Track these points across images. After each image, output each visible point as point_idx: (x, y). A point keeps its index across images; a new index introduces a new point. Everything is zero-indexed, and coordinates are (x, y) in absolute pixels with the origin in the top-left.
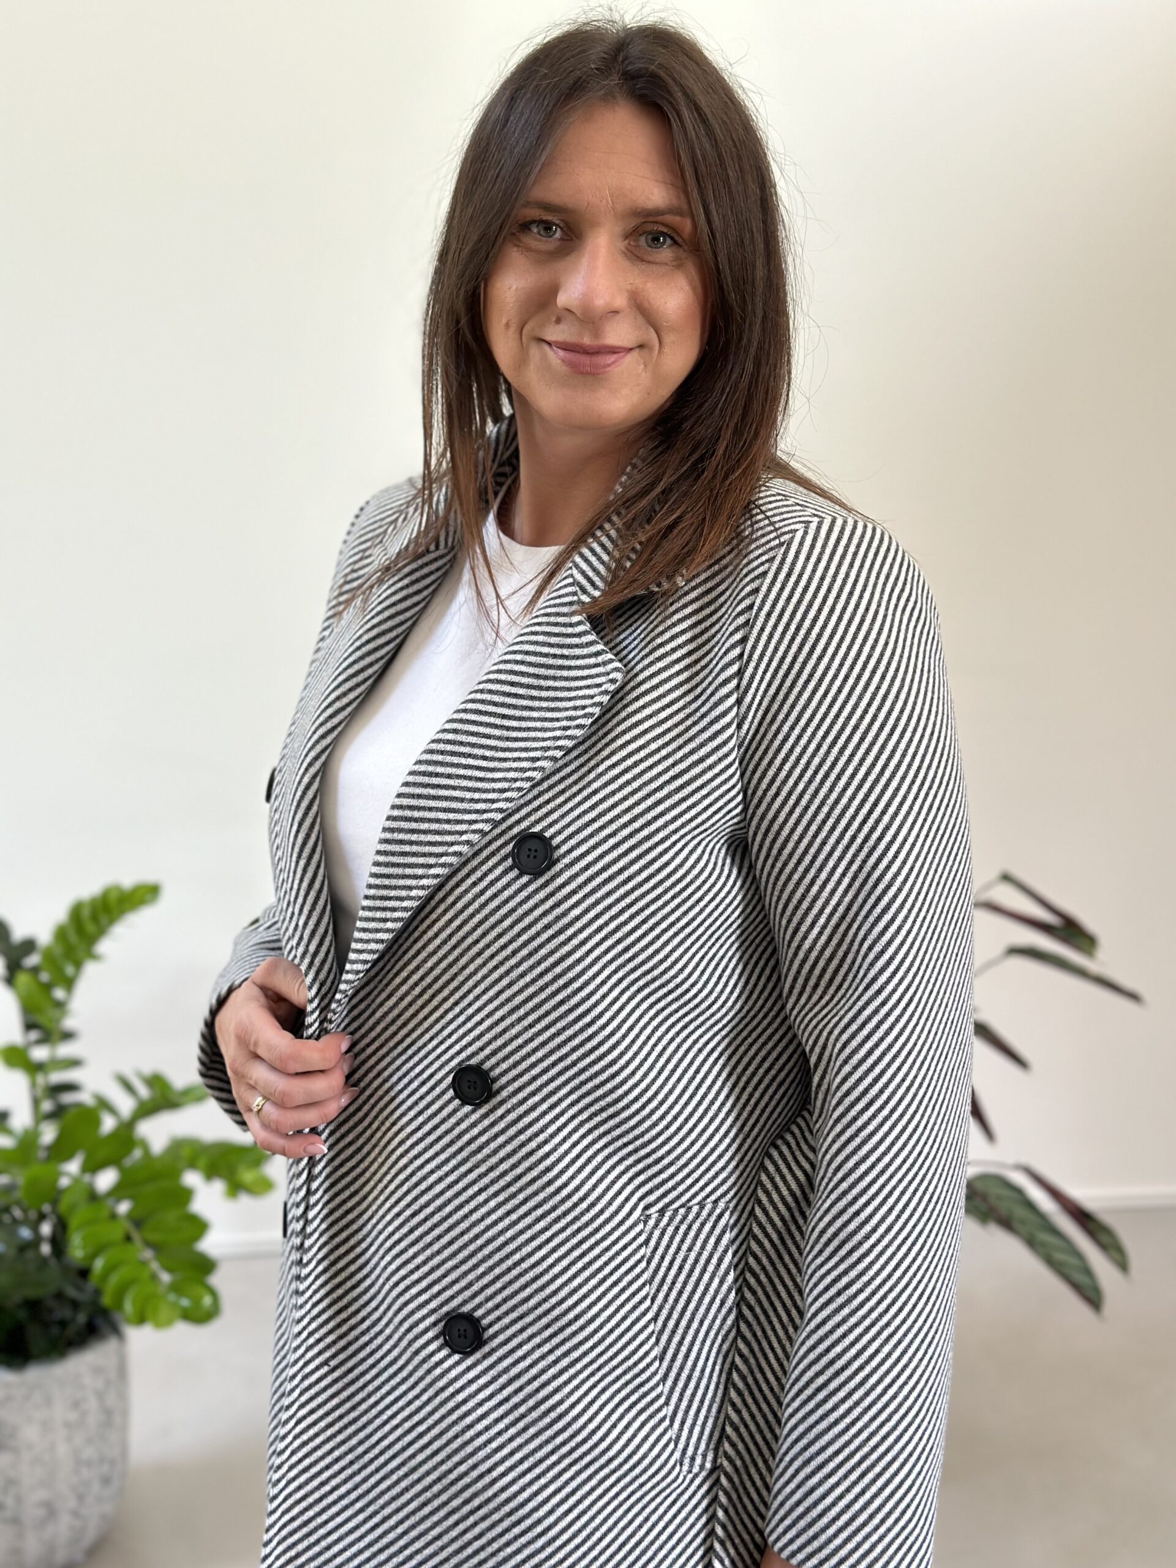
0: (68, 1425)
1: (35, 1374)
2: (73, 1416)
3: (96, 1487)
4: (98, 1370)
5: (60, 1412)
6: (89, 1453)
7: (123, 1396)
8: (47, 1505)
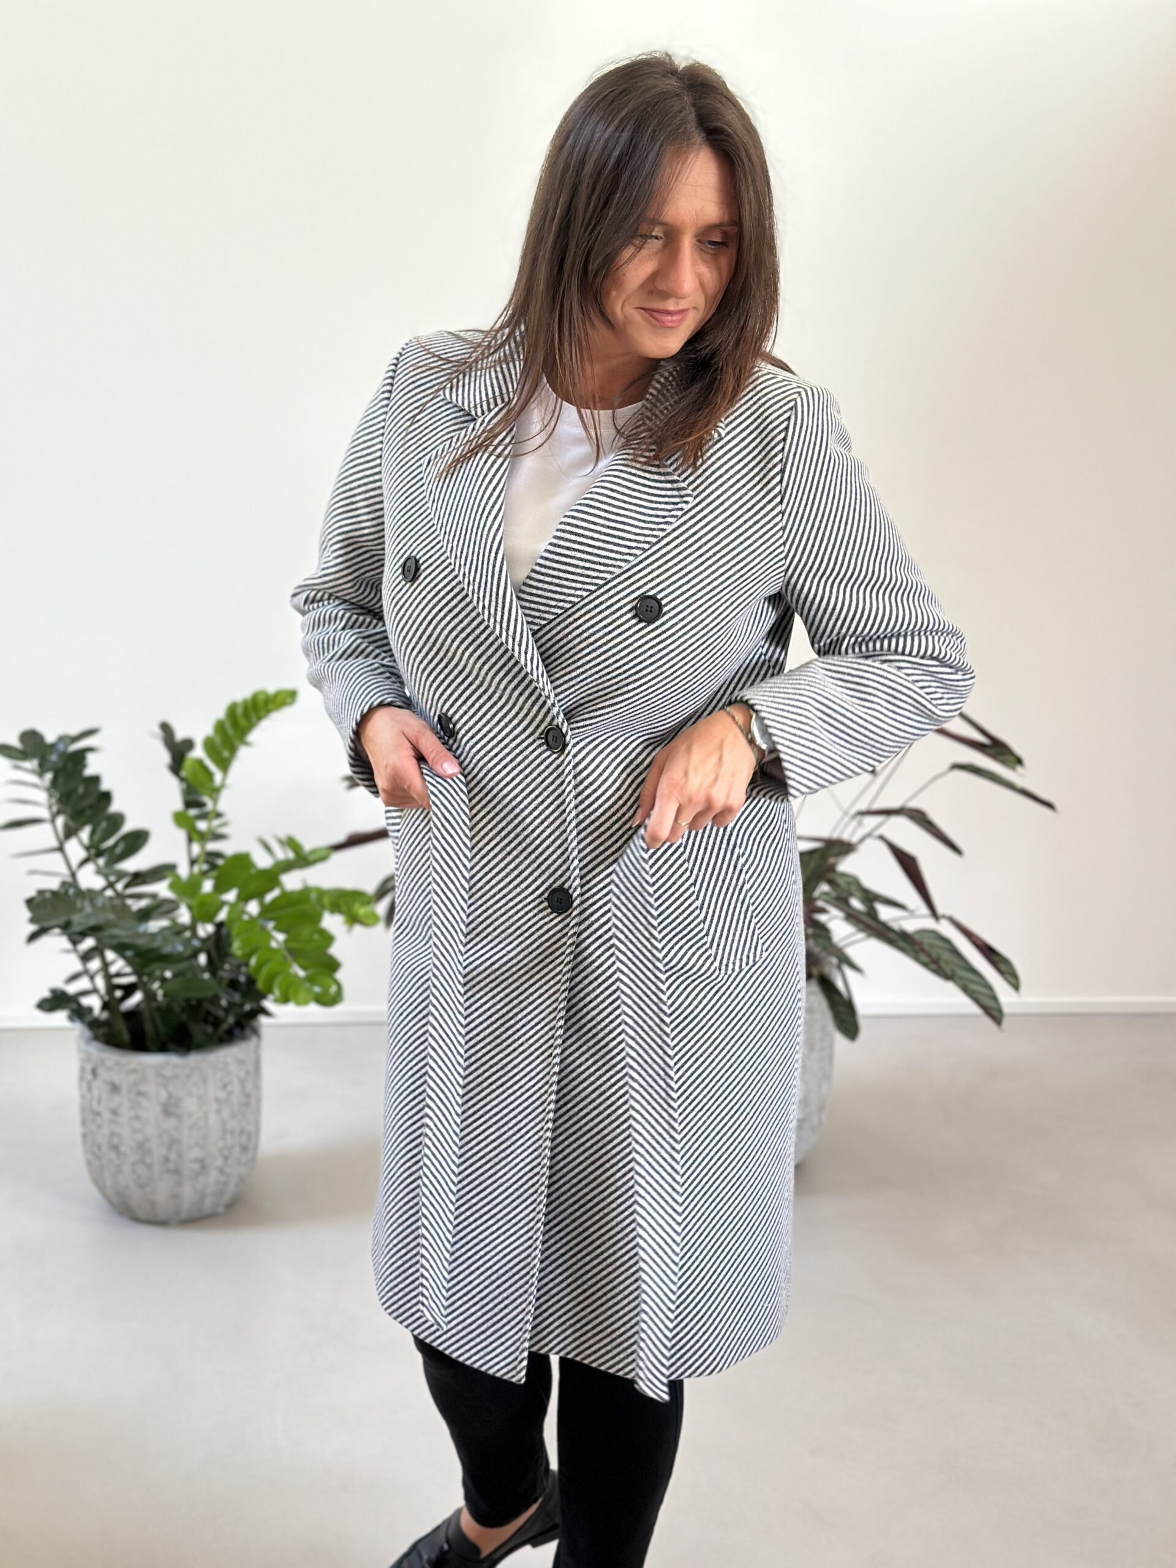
0: (217, 1100)
1: (194, 1059)
2: (222, 1095)
3: (237, 1151)
4: (241, 1062)
5: (213, 1091)
6: (232, 1124)
7: (257, 1086)
8: (201, 1161)
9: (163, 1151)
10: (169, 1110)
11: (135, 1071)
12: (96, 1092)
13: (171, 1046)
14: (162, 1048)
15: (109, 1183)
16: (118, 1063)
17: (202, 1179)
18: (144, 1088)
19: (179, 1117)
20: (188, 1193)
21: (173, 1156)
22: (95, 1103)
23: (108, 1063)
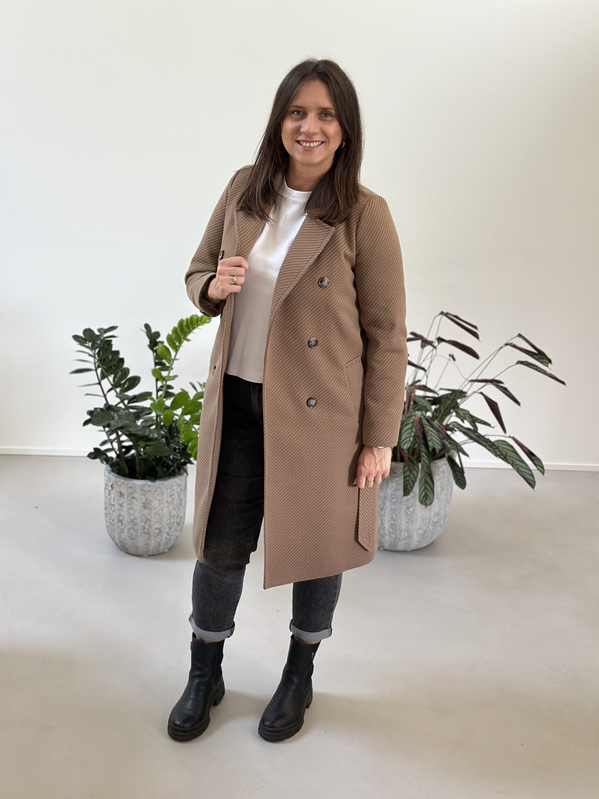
0: (167, 502)
1: (158, 483)
2: (170, 500)
3: (175, 525)
4: (179, 485)
5: (166, 497)
6: (173, 513)
8: (159, 529)
9: (143, 524)
10: (145, 506)
11: (131, 487)
12: (113, 496)
13: (147, 477)
14: (144, 478)
15: (117, 537)
16: (123, 483)
17: (159, 537)
18: (135, 496)
19: (150, 509)
20: (153, 543)
21: (147, 527)
22: (112, 501)
23: (119, 483)
